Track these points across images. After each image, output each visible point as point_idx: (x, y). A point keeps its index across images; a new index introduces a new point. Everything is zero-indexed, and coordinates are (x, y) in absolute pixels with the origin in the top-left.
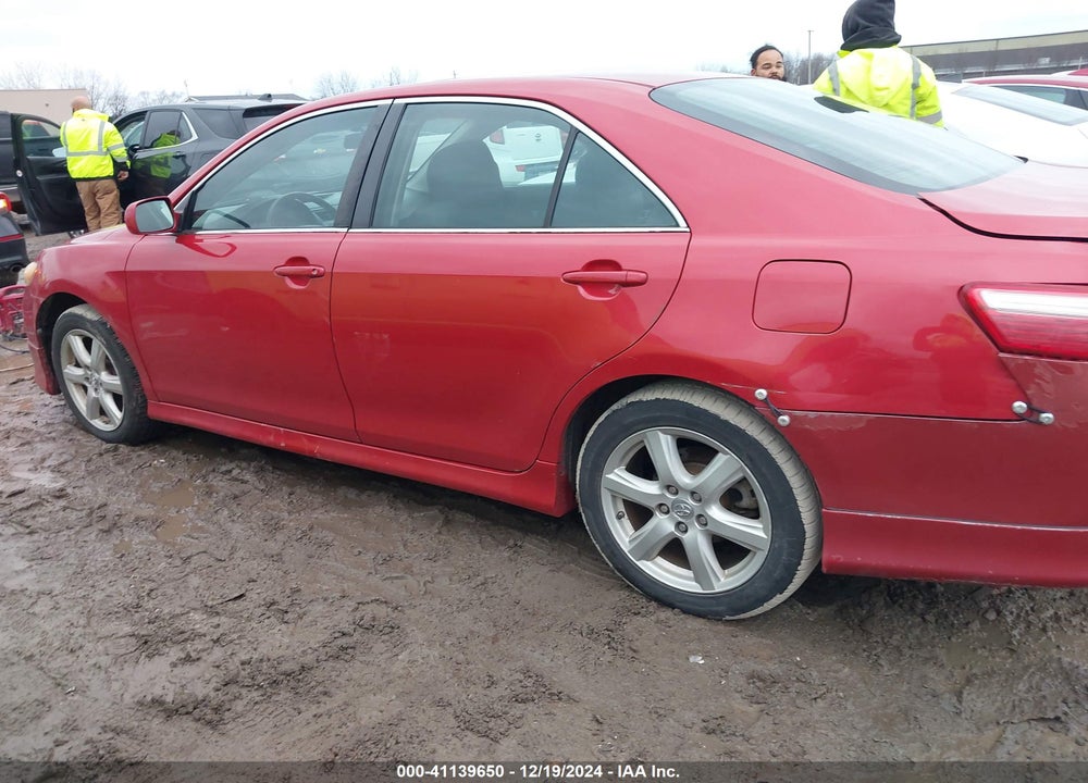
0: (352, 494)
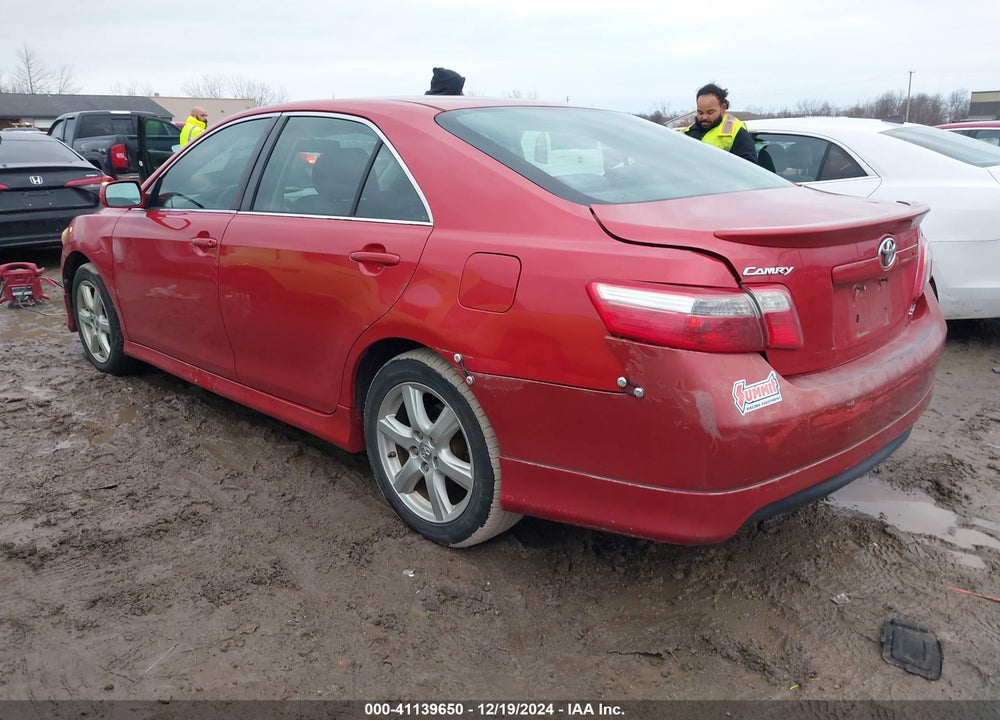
0: (246, 427)
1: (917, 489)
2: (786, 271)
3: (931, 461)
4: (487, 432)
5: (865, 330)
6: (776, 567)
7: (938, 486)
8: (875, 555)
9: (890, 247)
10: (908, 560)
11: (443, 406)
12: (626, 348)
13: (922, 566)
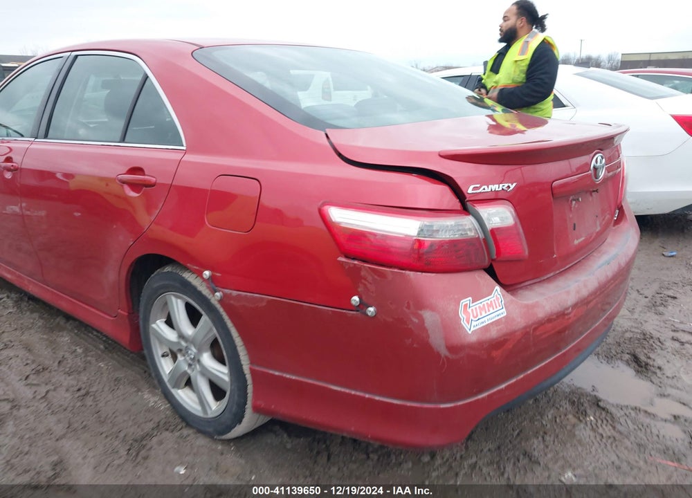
1: (619, 362)
2: (509, 187)
3: (628, 335)
4: (238, 341)
5: (581, 237)
6: (510, 446)
7: (636, 359)
8: (593, 429)
9: (601, 162)
10: (620, 433)
11: (201, 315)
12: (358, 269)
13: (632, 438)
